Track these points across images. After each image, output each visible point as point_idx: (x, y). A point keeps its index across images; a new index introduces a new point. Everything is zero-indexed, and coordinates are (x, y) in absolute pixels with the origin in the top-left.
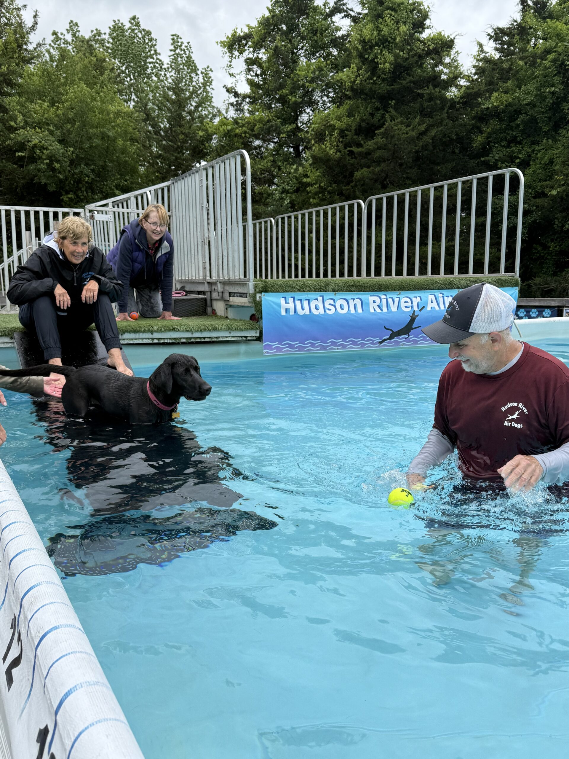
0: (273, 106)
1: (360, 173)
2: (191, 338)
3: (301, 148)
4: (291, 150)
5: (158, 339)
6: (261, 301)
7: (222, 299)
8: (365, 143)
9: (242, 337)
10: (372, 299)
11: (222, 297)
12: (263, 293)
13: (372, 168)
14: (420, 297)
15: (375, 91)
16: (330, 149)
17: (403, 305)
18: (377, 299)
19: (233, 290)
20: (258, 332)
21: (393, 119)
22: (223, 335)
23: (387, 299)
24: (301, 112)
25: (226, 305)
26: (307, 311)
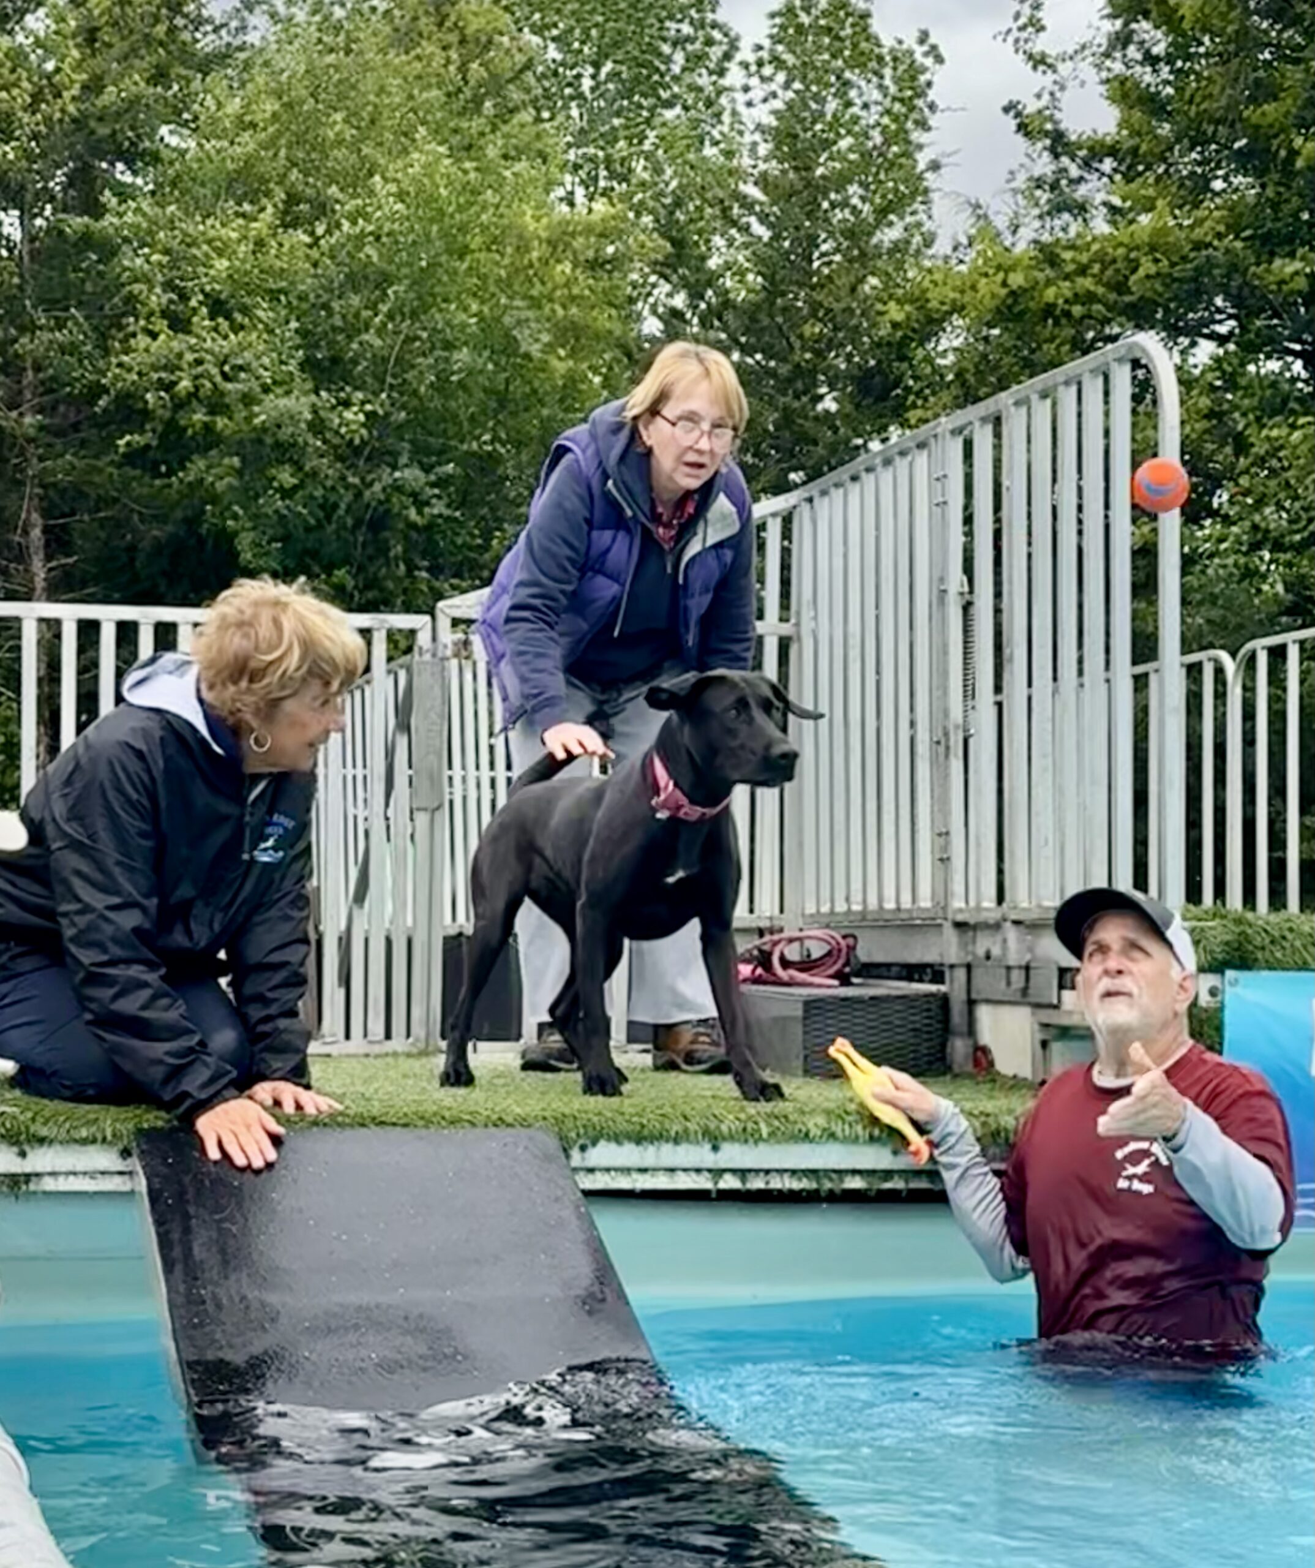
5: (742, 1173)
6: (1221, 1009)
7: (1024, 997)
11: (1025, 991)
12: (1230, 974)
25: (1045, 1026)
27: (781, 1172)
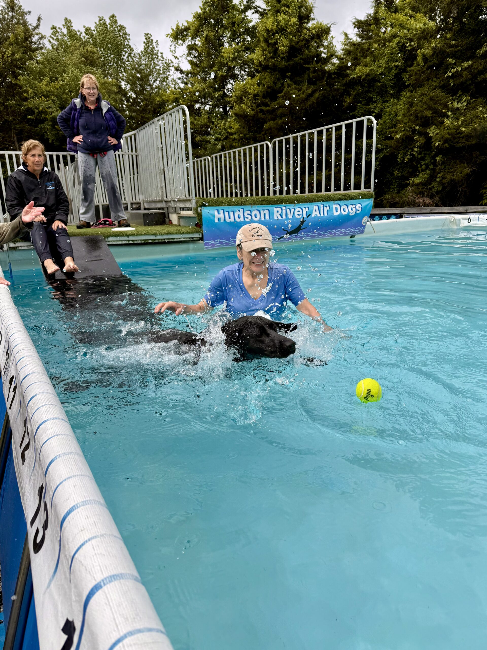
0: (207, 79)
1: (268, 124)
2: (155, 240)
3: (228, 108)
4: (221, 110)
5: (133, 241)
6: (201, 213)
7: (175, 212)
8: (271, 103)
9: (190, 238)
10: (276, 210)
11: (175, 211)
12: (203, 207)
13: (276, 121)
14: (308, 207)
15: (277, 66)
16: (247, 109)
17: (296, 213)
18: (279, 209)
19: (182, 205)
20: (201, 234)
21: (289, 85)
22: (177, 237)
23: (286, 209)
24: (227, 83)
25: (179, 216)
26: (232, 220)
27: (139, 240)
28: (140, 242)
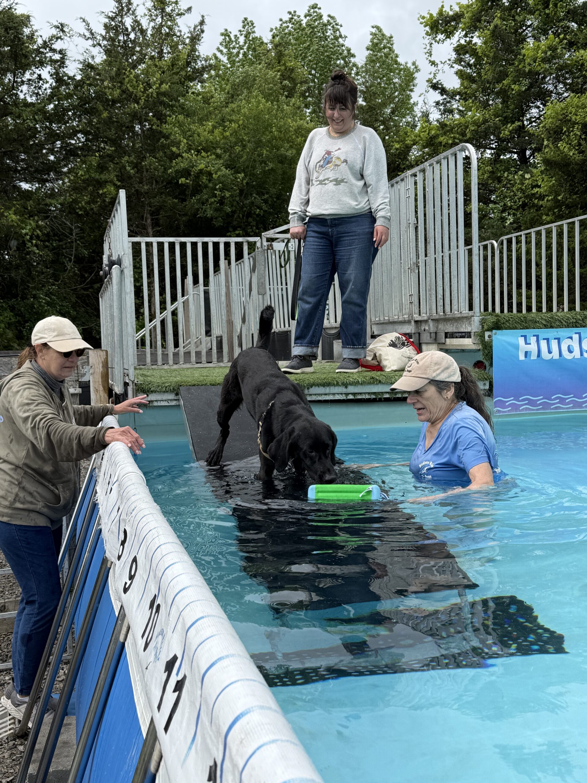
0: (491, 102)
3: (528, 153)
4: (515, 156)
5: (354, 394)
6: (492, 341)
7: (435, 341)
11: (436, 339)
12: (494, 331)
16: (570, 150)
19: (450, 328)
20: (488, 384)
24: (529, 107)
26: (555, 355)
27: (365, 393)
28: (367, 397)
